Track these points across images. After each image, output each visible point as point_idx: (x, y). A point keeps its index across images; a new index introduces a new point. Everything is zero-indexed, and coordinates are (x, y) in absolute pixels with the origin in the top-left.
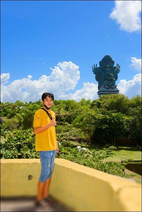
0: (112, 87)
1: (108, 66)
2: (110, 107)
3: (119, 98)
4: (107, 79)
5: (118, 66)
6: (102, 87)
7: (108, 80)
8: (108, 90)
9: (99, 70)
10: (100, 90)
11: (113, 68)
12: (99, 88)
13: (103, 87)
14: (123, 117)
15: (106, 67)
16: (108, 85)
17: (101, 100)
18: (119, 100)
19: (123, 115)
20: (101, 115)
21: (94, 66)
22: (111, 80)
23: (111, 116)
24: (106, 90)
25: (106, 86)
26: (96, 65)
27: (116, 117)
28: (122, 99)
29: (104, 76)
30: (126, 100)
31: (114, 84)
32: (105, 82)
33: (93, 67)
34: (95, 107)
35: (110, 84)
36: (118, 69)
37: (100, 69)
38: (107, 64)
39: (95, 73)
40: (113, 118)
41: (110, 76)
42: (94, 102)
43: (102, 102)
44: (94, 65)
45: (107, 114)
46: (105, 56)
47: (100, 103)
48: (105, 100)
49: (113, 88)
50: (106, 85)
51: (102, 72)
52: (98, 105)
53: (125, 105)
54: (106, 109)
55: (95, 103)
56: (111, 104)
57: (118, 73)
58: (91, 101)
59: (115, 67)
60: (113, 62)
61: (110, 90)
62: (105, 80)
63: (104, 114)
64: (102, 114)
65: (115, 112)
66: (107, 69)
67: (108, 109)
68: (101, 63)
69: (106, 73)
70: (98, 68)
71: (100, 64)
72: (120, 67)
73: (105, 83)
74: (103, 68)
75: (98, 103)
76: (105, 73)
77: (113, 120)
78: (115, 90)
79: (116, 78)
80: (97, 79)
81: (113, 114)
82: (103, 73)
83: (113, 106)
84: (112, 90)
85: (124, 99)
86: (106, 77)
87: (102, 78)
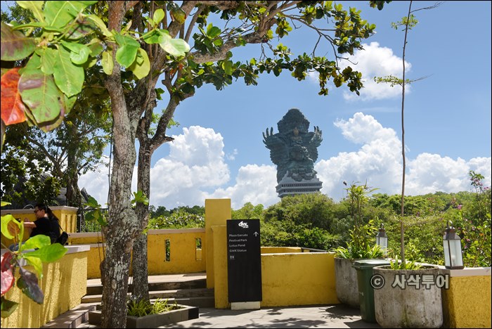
0: (308, 175)
1: (296, 131)
2: (300, 218)
3: (317, 200)
4: (294, 160)
5: (318, 130)
6: (286, 175)
7: (298, 161)
8: (298, 182)
9: (278, 139)
10: (281, 182)
11: (306, 135)
12: (279, 178)
13: (288, 176)
14: (324, 236)
15: (293, 134)
16: (298, 172)
17: (283, 206)
18: (316, 205)
19: (323, 233)
20: (285, 234)
21: (267, 132)
22: (304, 161)
23: (302, 235)
24: (295, 182)
25: (294, 175)
26: (272, 129)
27: (311, 235)
28: (323, 204)
29: (288, 153)
30: (330, 206)
31: (310, 169)
32: (292, 165)
33: (265, 134)
34: (273, 218)
35: (303, 169)
36: (317, 137)
37: (280, 138)
38: (293, 127)
39: (268, 147)
40: (307, 237)
41: (302, 152)
42: (270, 210)
43: (287, 210)
44: (267, 129)
45: (295, 232)
46: (289, 111)
47: (282, 212)
48: (291, 206)
49: (309, 178)
50: (293, 172)
51: (283, 144)
52: (279, 215)
53: (329, 214)
54: (293, 223)
55: (273, 212)
56: (303, 212)
57: (319, 145)
58: (265, 208)
59: (312, 134)
60: (307, 124)
61: (304, 181)
62: (290, 161)
63: (291, 232)
64: (287, 232)
65: (309, 228)
66: (295, 138)
67: (297, 223)
68: (280, 125)
69: (293, 146)
70: (276, 135)
71: (279, 127)
72: (321, 133)
73: (292, 168)
74: (286, 135)
75: (278, 211)
76: (291, 146)
77: (307, 241)
78: (313, 181)
79: (315, 156)
80: (275, 159)
81: (307, 231)
82: (286, 146)
83: (306, 217)
84: (308, 182)
85: (326, 204)
86: (293, 154)
87: (285, 156)
